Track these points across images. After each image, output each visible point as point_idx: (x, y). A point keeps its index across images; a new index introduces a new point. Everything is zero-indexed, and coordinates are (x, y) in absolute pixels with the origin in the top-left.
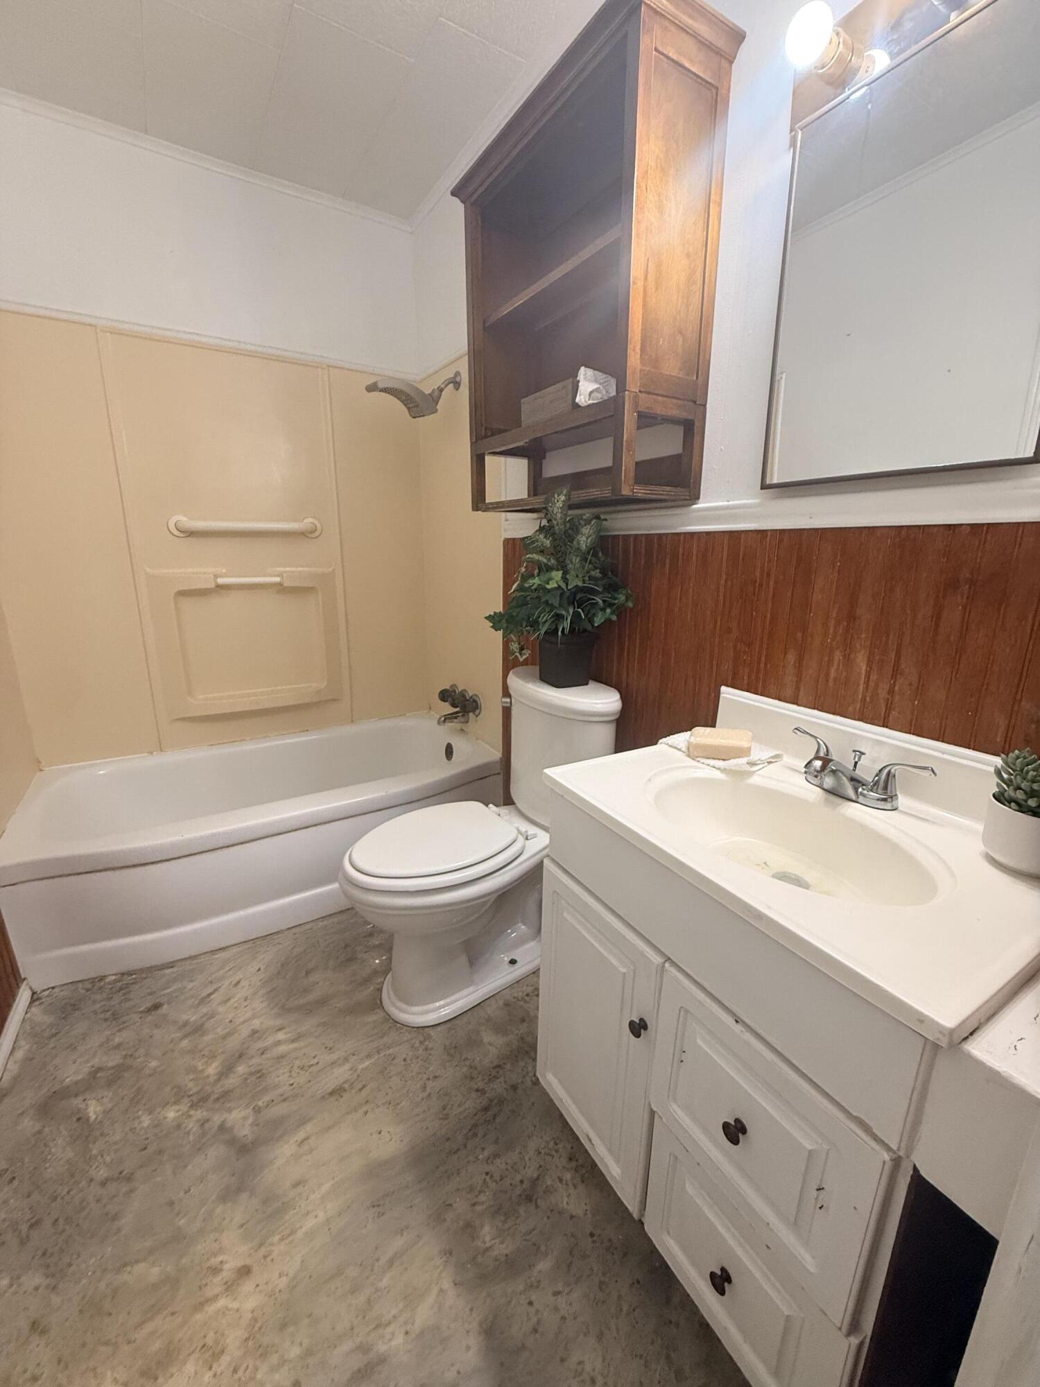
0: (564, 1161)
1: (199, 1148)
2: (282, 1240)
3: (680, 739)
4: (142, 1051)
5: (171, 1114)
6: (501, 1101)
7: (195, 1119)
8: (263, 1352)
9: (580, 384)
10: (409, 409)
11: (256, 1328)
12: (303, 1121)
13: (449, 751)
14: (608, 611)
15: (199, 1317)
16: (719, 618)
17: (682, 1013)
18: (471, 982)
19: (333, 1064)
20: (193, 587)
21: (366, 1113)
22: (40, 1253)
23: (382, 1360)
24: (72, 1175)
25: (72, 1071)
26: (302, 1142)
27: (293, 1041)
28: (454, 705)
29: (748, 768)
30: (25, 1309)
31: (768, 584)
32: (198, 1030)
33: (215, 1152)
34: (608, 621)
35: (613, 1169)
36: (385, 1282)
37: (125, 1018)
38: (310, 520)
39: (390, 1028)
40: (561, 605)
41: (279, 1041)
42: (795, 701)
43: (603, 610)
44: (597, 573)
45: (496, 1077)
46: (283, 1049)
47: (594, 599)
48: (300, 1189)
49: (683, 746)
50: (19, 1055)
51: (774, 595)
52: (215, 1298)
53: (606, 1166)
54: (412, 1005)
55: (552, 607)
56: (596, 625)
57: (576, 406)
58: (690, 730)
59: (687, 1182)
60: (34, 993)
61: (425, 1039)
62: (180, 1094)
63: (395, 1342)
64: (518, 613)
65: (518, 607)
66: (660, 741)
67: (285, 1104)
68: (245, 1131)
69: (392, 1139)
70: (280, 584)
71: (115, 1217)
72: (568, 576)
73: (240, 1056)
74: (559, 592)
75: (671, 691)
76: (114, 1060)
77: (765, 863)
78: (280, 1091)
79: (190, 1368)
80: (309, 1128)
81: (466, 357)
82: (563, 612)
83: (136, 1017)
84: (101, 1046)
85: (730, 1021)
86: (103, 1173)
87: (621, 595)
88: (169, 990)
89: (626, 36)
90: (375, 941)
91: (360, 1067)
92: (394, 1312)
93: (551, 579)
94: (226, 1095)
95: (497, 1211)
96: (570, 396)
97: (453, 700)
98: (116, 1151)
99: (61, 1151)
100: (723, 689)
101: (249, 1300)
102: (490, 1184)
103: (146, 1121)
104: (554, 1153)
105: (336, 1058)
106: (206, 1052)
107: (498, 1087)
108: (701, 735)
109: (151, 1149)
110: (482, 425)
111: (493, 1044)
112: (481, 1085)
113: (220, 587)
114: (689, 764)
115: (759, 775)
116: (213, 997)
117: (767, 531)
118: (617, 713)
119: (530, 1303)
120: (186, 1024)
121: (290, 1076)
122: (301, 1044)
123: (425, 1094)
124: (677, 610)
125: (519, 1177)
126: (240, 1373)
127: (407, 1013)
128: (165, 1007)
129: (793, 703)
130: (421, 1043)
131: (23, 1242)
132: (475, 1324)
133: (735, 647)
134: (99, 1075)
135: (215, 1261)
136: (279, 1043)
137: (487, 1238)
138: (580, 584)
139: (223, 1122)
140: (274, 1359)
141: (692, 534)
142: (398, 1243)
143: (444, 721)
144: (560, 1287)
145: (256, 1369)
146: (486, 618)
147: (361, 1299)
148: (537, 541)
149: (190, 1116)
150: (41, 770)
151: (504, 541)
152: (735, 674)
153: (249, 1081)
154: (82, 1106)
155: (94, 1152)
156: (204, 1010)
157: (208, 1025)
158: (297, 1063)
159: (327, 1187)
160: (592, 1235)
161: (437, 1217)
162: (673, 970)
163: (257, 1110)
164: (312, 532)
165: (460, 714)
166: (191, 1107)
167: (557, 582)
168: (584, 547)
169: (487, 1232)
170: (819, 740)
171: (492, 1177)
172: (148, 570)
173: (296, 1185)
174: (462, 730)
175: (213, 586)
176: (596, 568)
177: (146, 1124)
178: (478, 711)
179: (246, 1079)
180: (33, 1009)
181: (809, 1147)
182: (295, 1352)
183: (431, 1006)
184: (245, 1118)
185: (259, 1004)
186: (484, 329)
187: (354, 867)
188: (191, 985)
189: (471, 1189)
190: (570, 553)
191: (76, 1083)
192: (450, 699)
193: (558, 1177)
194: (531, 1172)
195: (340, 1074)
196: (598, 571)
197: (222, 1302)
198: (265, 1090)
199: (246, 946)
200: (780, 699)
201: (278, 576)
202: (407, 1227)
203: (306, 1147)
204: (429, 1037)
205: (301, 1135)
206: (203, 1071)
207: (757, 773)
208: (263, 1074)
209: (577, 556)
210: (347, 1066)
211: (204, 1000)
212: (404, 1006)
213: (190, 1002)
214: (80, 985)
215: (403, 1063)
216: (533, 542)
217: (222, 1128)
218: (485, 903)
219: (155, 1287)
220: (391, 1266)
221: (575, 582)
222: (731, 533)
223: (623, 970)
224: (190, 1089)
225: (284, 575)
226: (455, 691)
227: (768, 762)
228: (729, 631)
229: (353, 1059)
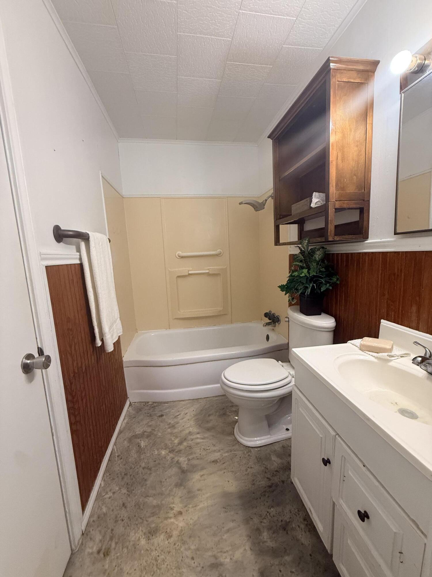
0: (302, 520)
1: (170, 467)
2: (192, 507)
3: (358, 342)
4: (156, 429)
5: (163, 452)
6: (277, 485)
7: (170, 456)
8: (184, 543)
9: (313, 199)
10: (254, 208)
11: (182, 533)
12: (203, 469)
13: (268, 338)
14: (328, 285)
15: (165, 521)
16: (379, 289)
17: (343, 458)
18: (269, 433)
19: (215, 451)
20: (182, 275)
21: (224, 473)
22: (126, 484)
23: (221, 564)
24: (136, 463)
25: (139, 430)
26: (202, 475)
27: (202, 439)
28: (270, 319)
29: (388, 358)
30: (122, 499)
31: (401, 275)
32: (173, 427)
33: (174, 470)
34: (327, 289)
35: (320, 527)
36: (225, 537)
37: (153, 417)
38: (219, 250)
39: (236, 444)
40: (306, 282)
41: (198, 438)
42: (417, 329)
43: (326, 285)
44: (323, 270)
45: (276, 475)
46: (199, 441)
47: (321, 281)
48: (199, 492)
49: (358, 345)
50: (125, 421)
51: (404, 280)
52: (171, 518)
53: (317, 524)
54: (245, 436)
55: (303, 284)
56: (322, 291)
57: (311, 208)
58: (362, 338)
59: (348, 539)
60: (130, 403)
61: (249, 452)
62: (166, 447)
63: (226, 559)
64: (290, 285)
65: (290, 283)
66: (348, 342)
67: (197, 460)
68: (184, 466)
69: (232, 486)
70: (208, 273)
71: (146, 480)
72: (310, 271)
73: (185, 439)
74: (306, 278)
75: (359, 320)
76: (149, 430)
77: (396, 403)
78: (197, 455)
79: (162, 537)
80: (204, 472)
81: (273, 189)
82: (308, 286)
83: (156, 417)
84: (146, 424)
85: (361, 465)
86: (143, 465)
87: (334, 278)
88: (166, 411)
89: (325, 81)
90: (234, 409)
91: (224, 455)
92: (227, 549)
93: (302, 272)
94: (180, 451)
95: (270, 528)
96: (309, 204)
97: (270, 317)
98: (148, 459)
99: (134, 454)
100: (382, 321)
101: (181, 523)
102: (269, 517)
103: (156, 452)
104: (297, 514)
105: (216, 449)
106: (175, 435)
107: (276, 480)
108: (368, 341)
109: (157, 462)
110: (278, 214)
111: (276, 462)
112: (269, 476)
113: (189, 274)
114: (361, 353)
115: (395, 362)
116: (178, 416)
117: (399, 252)
118: (333, 328)
119: (280, 571)
120: (170, 423)
121: (200, 451)
122: (204, 441)
123: (246, 473)
124: (360, 285)
125: (280, 519)
126: (176, 546)
127: (242, 439)
128: (165, 416)
129: (417, 330)
130: (247, 453)
131: (123, 478)
132: (257, 568)
133: (387, 302)
134: (145, 433)
135: (172, 506)
136: (197, 438)
137: (265, 538)
138: (315, 274)
139: (178, 460)
140: (187, 546)
141: (366, 253)
142: (231, 525)
143: (266, 325)
144: (294, 570)
145: (181, 547)
146: (278, 287)
147: (216, 539)
148: (299, 257)
149: (168, 455)
150: (137, 332)
151: (289, 255)
152: (388, 314)
153: (187, 449)
154: (140, 442)
155: (142, 458)
156: (176, 420)
157: (176, 426)
158: (203, 447)
159: (209, 494)
160: (311, 555)
161: (247, 521)
162: (339, 438)
163: (189, 460)
164: (220, 254)
165: (273, 323)
166: (169, 452)
167: (305, 274)
168: (317, 259)
169: (265, 535)
170: (426, 349)
171: (270, 514)
172: (170, 270)
173: (199, 490)
174: (273, 329)
175: (187, 274)
176: (323, 267)
177: (156, 453)
178: (279, 322)
179: (186, 448)
180: (130, 408)
181: (395, 531)
182: (193, 547)
183: (253, 439)
184: (185, 461)
185: (192, 423)
186: (279, 180)
187: (225, 378)
188: (172, 411)
189: (261, 516)
190: (312, 261)
191: (139, 434)
192: (268, 316)
193: (298, 525)
194: (287, 518)
195: (216, 456)
196: (324, 268)
197: (172, 520)
198: (191, 454)
199: (190, 401)
200: (410, 328)
201: (208, 270)
202: (235, 520)
203: (203, 478)
204: (250, 451)
205: (202, 473)
206: (174, 441)
207: (394, 360)
208: (191, 448)
209: (315, 263)
210: (219, 454)
211: (176, 417)
212: (241, 436)
213: (172, 416)
214: (142, 403)
215: (239, 458)
216: (297, 257)
217: (177, 462)
218: (275, 400)
219: (154, 507)
220: (228, 532)
221: (313, 273)
222: (383, 253)
223: (321, 436)
224: (169, 446)
225: (210, 269)
226: (270, 313)
227: (401, 356)
228: (384, 295)
229: (221, 451)
